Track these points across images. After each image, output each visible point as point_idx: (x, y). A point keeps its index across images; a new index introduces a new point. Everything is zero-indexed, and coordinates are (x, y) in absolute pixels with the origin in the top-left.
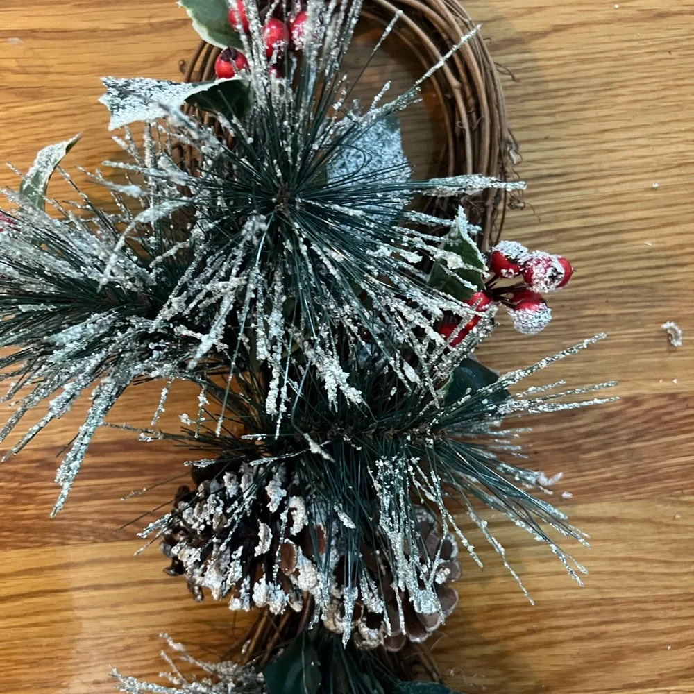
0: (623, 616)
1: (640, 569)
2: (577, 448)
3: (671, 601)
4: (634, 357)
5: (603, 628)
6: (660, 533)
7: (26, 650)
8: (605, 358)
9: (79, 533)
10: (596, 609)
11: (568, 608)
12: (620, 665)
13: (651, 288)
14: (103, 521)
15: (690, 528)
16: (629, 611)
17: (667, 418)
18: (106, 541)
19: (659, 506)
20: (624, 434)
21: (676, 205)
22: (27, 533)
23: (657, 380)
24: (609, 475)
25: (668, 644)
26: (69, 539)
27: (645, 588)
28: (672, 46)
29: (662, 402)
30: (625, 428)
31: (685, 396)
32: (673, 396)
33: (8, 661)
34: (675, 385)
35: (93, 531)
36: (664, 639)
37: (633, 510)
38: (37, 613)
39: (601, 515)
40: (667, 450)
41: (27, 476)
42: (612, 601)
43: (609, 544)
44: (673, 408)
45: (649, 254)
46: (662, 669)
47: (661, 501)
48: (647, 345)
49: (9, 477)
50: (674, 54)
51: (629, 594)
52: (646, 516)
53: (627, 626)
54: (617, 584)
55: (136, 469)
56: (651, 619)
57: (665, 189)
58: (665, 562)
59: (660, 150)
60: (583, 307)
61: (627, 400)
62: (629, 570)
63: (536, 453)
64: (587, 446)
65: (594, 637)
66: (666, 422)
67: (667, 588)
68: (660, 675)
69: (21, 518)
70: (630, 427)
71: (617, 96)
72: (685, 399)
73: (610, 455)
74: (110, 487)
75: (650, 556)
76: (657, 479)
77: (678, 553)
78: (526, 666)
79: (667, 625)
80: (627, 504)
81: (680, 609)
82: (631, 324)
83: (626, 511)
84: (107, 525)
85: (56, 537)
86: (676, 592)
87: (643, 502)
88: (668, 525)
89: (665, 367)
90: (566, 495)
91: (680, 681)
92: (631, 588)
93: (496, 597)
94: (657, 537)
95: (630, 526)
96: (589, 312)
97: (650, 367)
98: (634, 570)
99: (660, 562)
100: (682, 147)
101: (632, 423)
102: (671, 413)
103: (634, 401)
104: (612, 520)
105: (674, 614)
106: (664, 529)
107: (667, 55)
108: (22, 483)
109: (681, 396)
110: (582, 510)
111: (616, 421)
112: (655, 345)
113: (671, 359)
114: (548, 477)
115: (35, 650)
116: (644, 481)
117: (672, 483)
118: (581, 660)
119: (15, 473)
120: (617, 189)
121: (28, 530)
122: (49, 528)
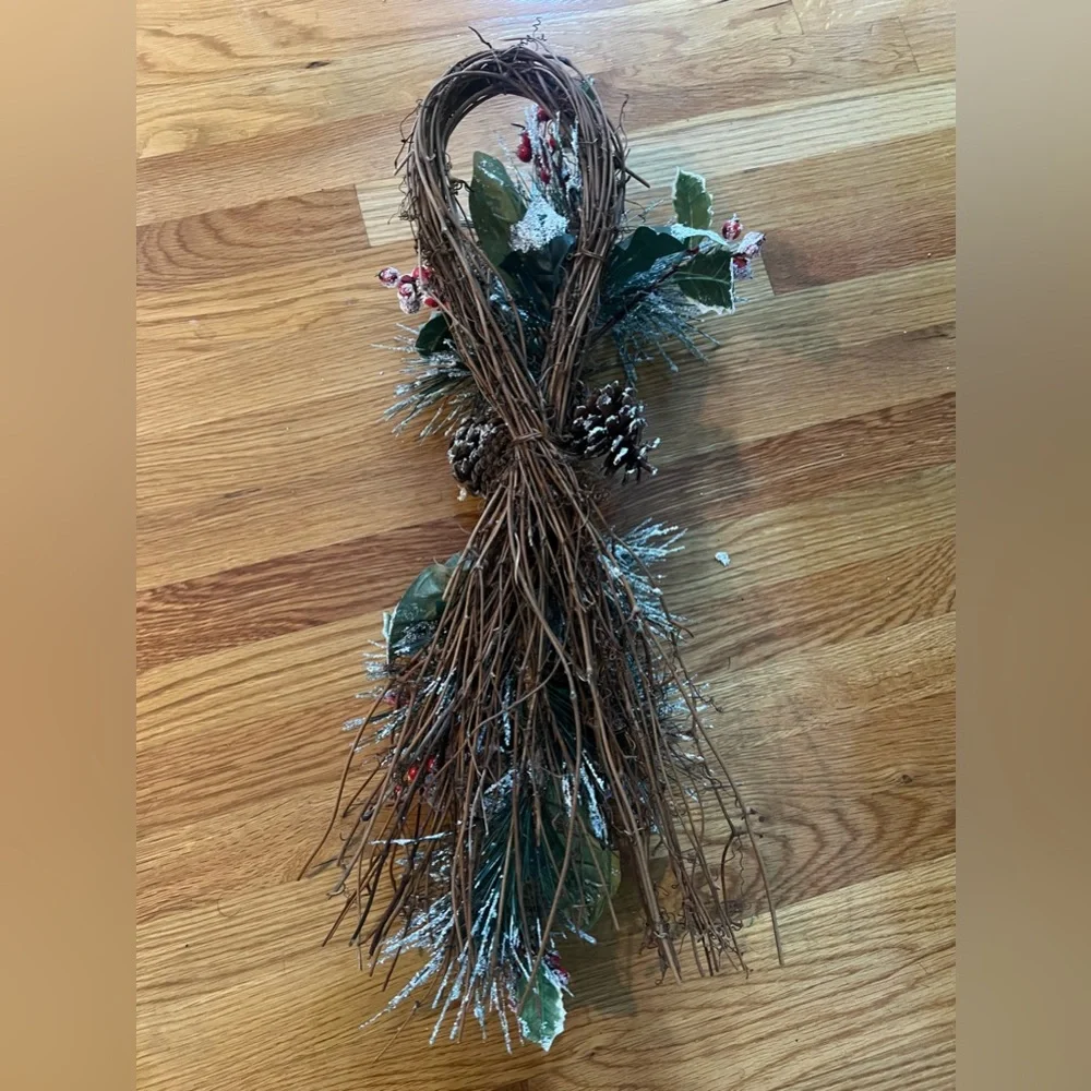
7: (208, 741)
9: (245, 635)
14: (263, 622)
18: (267, 637)
22: (206, 641)
33: (192, 753)
35: (256, 631)
41: (204, 597)
49: (191, 600)
55: (288, 579)
69: (201, 630)
84: (266, 625)
85: (227, 642)
108: (203, 602)
115: (213, 739)
119: (195, 597)
121: (207, 639)
122: (223, 636)
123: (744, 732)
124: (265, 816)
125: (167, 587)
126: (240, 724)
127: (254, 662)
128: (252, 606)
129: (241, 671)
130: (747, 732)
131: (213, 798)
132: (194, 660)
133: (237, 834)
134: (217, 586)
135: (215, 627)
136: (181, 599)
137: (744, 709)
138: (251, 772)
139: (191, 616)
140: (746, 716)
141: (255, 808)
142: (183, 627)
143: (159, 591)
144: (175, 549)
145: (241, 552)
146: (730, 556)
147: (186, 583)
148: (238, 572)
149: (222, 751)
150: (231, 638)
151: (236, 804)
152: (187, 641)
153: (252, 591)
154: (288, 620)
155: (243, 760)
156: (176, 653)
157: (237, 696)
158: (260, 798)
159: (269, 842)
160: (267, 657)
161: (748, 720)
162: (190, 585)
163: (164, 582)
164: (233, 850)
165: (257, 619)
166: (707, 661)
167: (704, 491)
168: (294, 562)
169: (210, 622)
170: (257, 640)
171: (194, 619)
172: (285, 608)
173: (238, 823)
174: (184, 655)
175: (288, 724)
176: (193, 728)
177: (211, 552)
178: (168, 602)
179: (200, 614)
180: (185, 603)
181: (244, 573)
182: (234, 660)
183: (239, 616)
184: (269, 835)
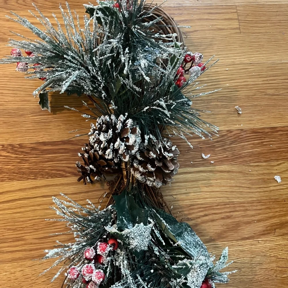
0: (238, 209)
1: (241, 190)
2: (214, 146)
3: (253, 203)
4: (228, 117)
5: (231, 214)
6: (245, 177)
8: (219, 118)
9: (42, 175)
10: (228, 206)
11: (217, 206)
12: (239, 230)
13: (230, 97)
14: (52, 170)
15: (255, 175)
16: (239, 207)
17: (241, 137)
18: (52, 177)
19: (243, 167)
20: (228, 142)
21: (234, 75)
22: (23, 174)
23: (236, 125)
24: (225, 156)
25: (255, 220)
26: (38, 177)
27: (244, 198)
28: (226, 36)
29: (239, 132)
30: (228, 140)
31: (245, 130)
32: (242, 130)
33: (5, 229)
34: (242, 126)
35: (48, 173)
36: (253, 218)
37: (235, 168)
38: (20, 208)
39: (225, 170)
40: (243, 148)
41: (27, 153)
42: (233, 203)
43: (228, 181)
44: (242, 134)
45: (228, 88)
46: (255, 231)
47: (244, 165)
48: (231, 114)
49: (20, 153)
50: (227, 38)
51: (238, 200)
52: (240, 171)
53: (239, 213)
54: (234, 196)
55: (67, 151)
56: (247, 210)
57: (230, 70)
58: (248, 187)
59: (227, 61)
60: (211, 102)
61: (228, 131)
62: (236, 190)
63: (201, 148)
64: (217, 146)
65: (228, 217)
66: (241, 138)
67: (251, 197)
68: (254, 233)
69: (21, 169)
70: (230, 140)
71: (213, 47)
72: (246, 131)
73: (225, 149)
74: (56, 157)
75: (243, 185)
76: (241, 158)
77: (252, 184)
78: (205, 230)
79: (253, 213)
80: (233, 166)
81: (257, 206)
82: (225, 108)
83: (233, 168)
84: (53, 172)
85: (33, 176)
86: (255, 199)
87: (238, 165)
88: (247, 174)
89: (238, 121)
90: (212, 162)
91: (262, 236)
92: (239, 198)
93: (192, 201)
94: (245, 178)
95: (235, 174)
96: (212, 104)
97: (233, 121)
98: (239, 191)
99: (247, 187)
100: (233, 60)
101: (230, 138)
102: (242, 135)
103: (230, 131)
104: (228, 172)
105: (255, 208)
106: (247, 175)
107: (225, 38)
108: (25, 155)
109: (244, 130)
110: (218, 168)
111: (225, 137)
112: (234, 114)
113: (239, 118)
114: (206, 156)
115: (16, 224)
116: (237, 158)
117: (246, 159)
118: (225, 227)
119: (22, 152)
120: (216, 70)
121: (24, 173)
122: (31, 173)
123: (278, 269)
124: (34, 268)
125: (10, 145)
126: (30, 218)
127: (43, 188)
128: (48, 162)
129: (36, 192)
130: (280, 269)
131: (10, 254)
132: (15, 183)
133: (18, 274)
134: (33, 149)
135: (28, 168)
136: (15, 152)
137: (279, 257)
138: (31, 244)
139: (19, 161)
140: (280, 261)
141: (29, 263)
142: (13, 166)
143: (5, 146)
144: (17, 127)
145: (48, 135)
146: (281, 178)
147: (19, 144)
148: (44, 144)
149: (20, 230)
150: (35, 174)
151: (20, 259)
152: (14, 173)
153: (49, 154)
154: (64, 171)
155: (29, 237)
156: (8, 178)
157: (32, 204)
158: (33, 258)
159: (33, 282)
160: (50, 187)
161: (281, 262)
162: (21, 146)
163: (9, 142)
164: (14, 282)
165: (49, 168)
166: (264, 229)
167: (272, 144)
168: (72, 144)
169: (26, 165)
170: (47, 178)
171: (19, 163)
172: (64, 165)
173: (20, 269)
174: (11, 179)
175: (54, 222)
176: (8, 216)
177: (34, 132)
178: (8, 152)
179: (22, 161)
180: (17, 154)
181: (48, 145)
182: (34, 186)
183: (41, 165)
184: (34, 278)
